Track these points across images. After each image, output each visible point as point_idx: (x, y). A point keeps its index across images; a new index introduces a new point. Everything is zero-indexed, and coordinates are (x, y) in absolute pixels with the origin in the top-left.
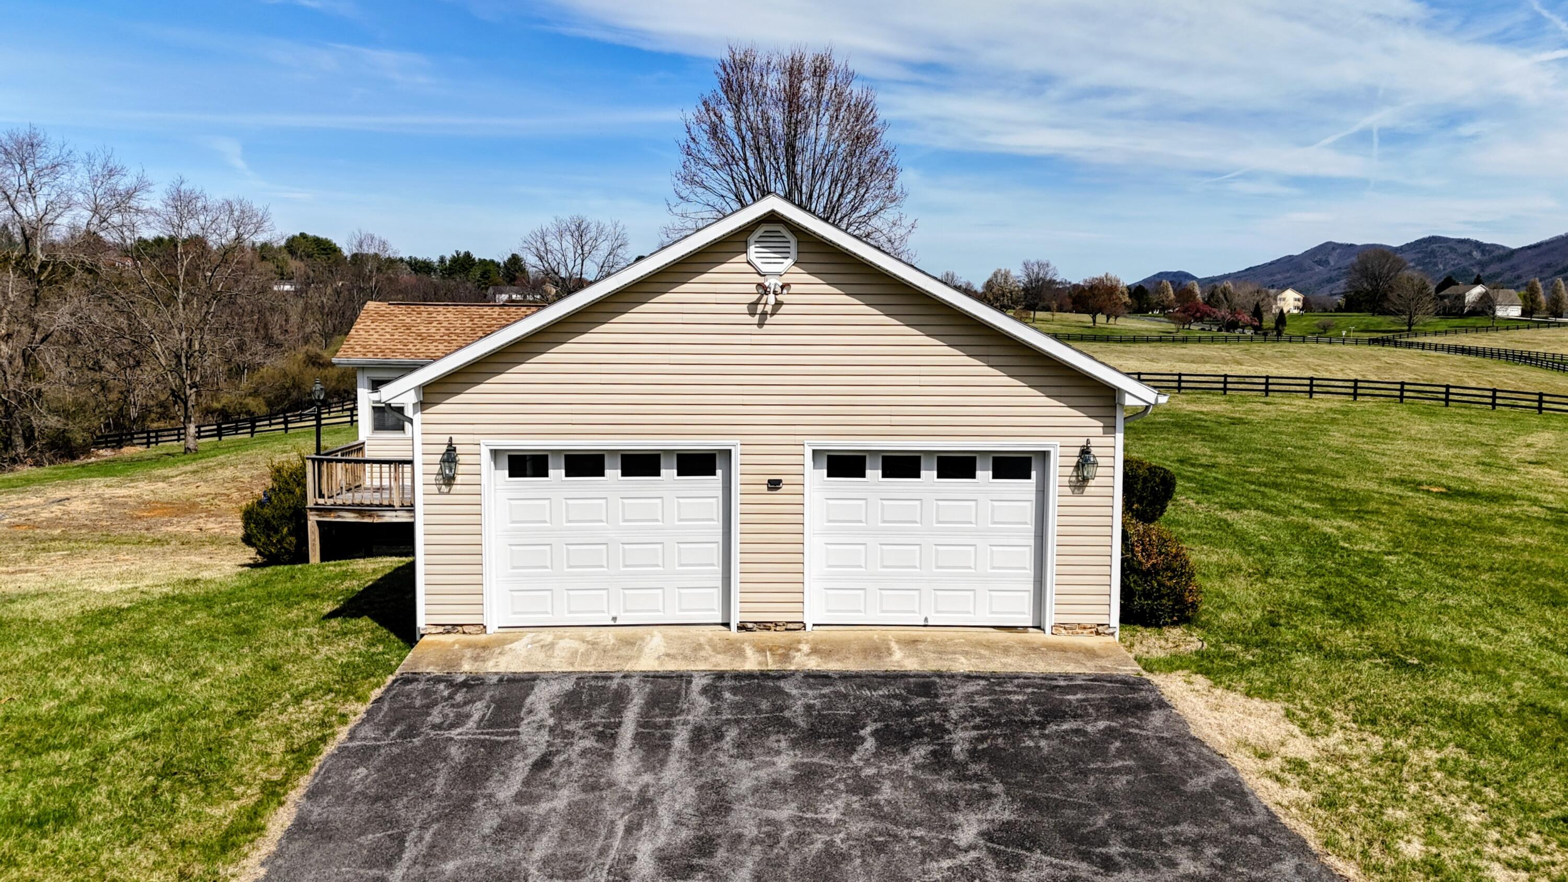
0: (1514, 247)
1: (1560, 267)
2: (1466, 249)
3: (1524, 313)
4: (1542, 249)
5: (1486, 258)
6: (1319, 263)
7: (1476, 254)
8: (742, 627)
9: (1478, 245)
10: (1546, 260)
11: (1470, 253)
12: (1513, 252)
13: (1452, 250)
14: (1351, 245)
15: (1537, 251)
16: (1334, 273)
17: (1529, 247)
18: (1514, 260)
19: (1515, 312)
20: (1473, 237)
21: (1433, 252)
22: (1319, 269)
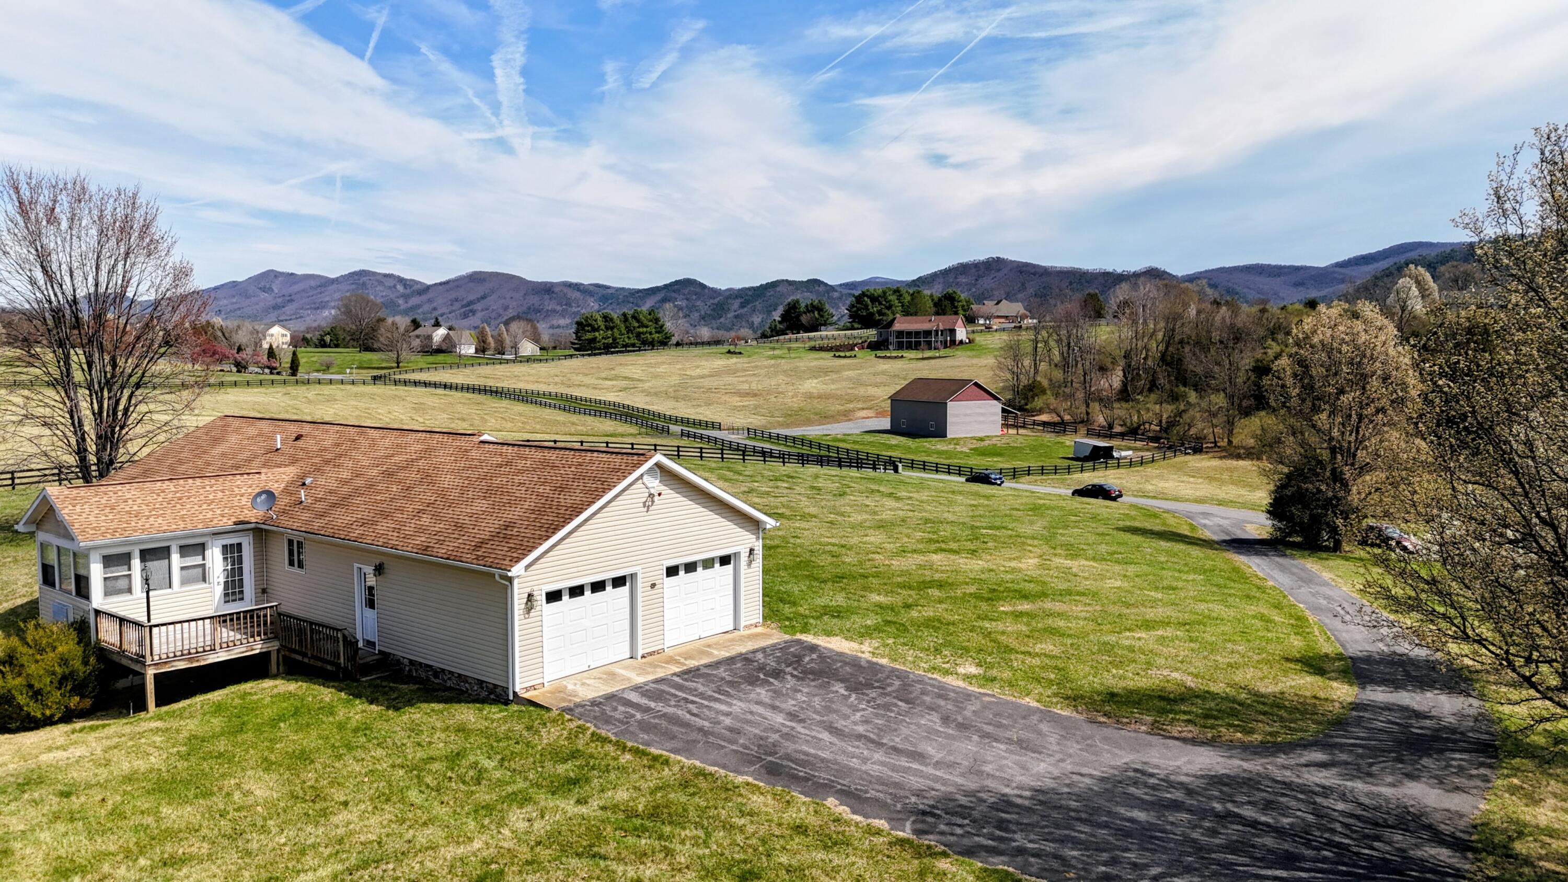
0: (429, 282)
1: (465, 302)
2: (390, 283)
3: (477, 351)
4: (451, 285)
5: (408, 291)
6: (263, 289)
7: (400, 288)
8: (643, 657)
9: (401, 280)
10: (453, 295)
11: (395, 286)
12: (428, 288)
13: (380, 283)
14: (292, 274)
15: (447, 287)
16: (279, 300)
17: (441, 284)
18: (430, 295)
19: (471, 350)
20: (396, 273)
21: (364, 284)
22: (264, 295)
